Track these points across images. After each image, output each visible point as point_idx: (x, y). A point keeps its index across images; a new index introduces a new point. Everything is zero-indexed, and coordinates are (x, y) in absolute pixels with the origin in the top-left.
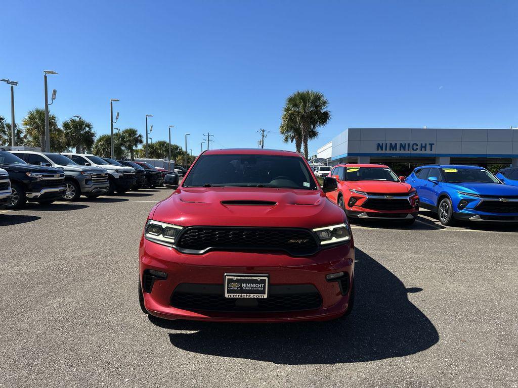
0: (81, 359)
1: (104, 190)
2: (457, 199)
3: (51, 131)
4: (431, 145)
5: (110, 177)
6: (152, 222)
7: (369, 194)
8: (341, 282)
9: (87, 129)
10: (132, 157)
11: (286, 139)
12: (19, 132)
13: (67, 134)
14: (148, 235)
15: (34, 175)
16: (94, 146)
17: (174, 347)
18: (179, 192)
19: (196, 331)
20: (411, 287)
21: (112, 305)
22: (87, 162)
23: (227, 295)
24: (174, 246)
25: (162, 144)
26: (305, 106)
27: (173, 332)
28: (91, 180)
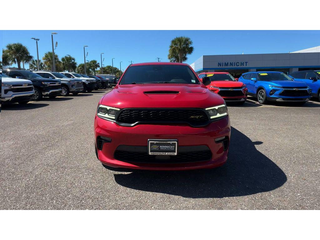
0: (59, 193)
1: (81, 90)
2: (269, 89)
3: (56, 62)
4: (246, 63)
5: (84, 83)
6: (101, 106)
7: (220, 88)
8: (224, 142)
9: (73, 61)
10: (95, 74)
12: (42, 64)
13: (63, 64)
14: (99, 114)
15: (46, 83)
16: (77, 69)
17: (117, 184)
18: (117, 88)
19: (130, 173)
20: (255, 141)
21: (81, 155)
22: (72, 76)
23: (150, 153)
24: (115, 121)
25: (109, 67)
26: (180, 44)
27: (117, 173)
28: (74, 85)
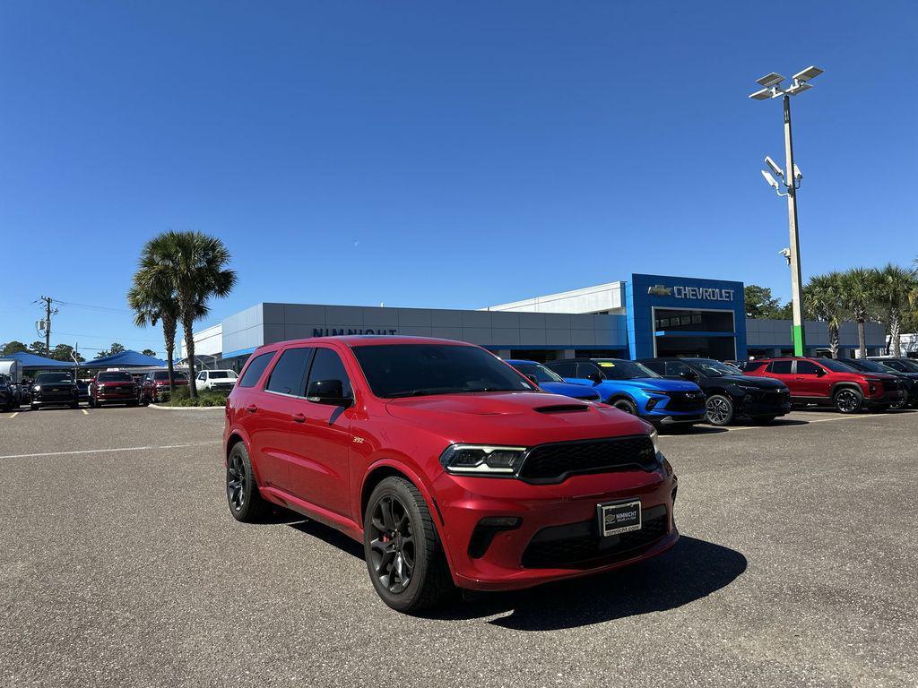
4: (393, 332)
11: (141, 319)
23: (606, 533)
24: (517, 478)
